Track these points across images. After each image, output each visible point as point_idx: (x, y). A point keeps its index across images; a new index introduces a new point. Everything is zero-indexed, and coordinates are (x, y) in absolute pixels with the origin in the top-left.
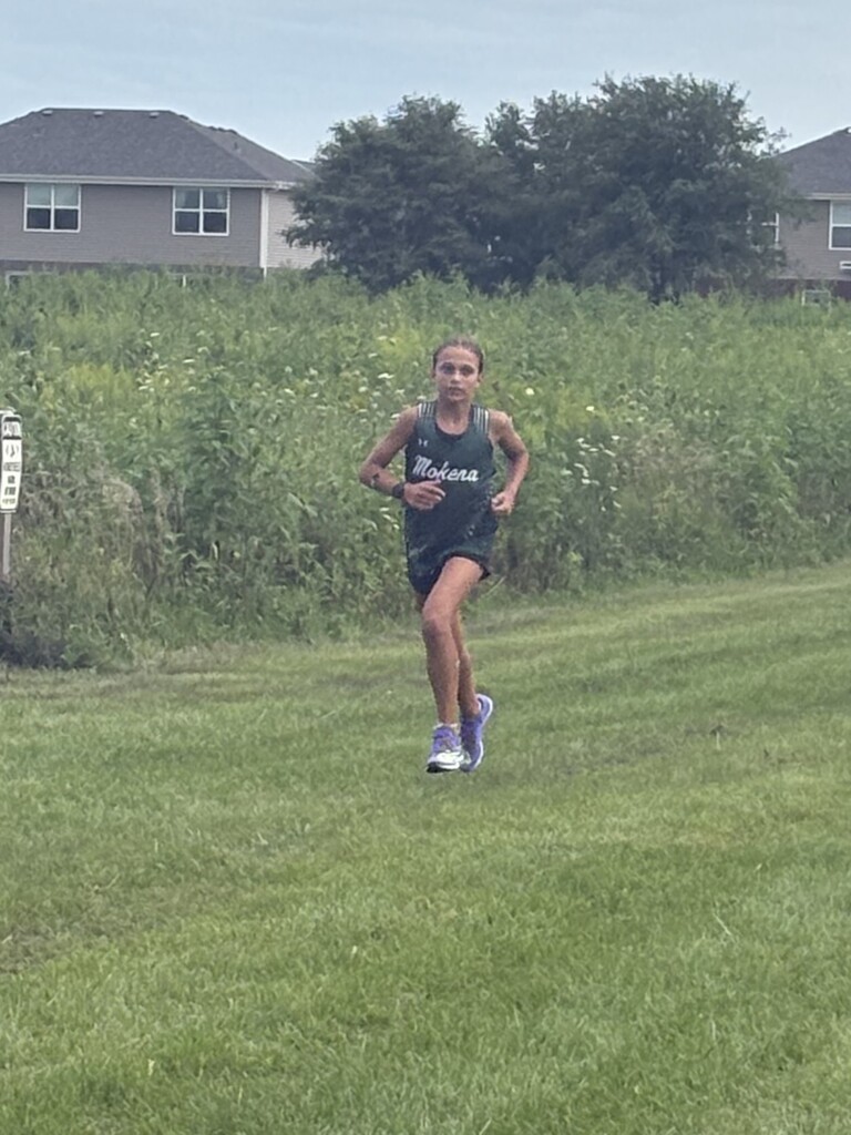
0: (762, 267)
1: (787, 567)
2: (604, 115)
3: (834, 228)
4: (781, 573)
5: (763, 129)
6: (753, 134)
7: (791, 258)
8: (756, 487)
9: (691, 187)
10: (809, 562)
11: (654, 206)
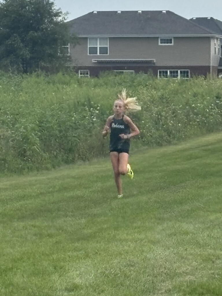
0: (62, 62)
1: (38, 171)
2: (3, 8)
3: (89, 47)
4: (36, 172)
5: (61, 12)
6: (57, 14)
7: (73, 58)
8: (26, 143)
9: (36, 34)
10: (47, 169)
11: (23, 41)
